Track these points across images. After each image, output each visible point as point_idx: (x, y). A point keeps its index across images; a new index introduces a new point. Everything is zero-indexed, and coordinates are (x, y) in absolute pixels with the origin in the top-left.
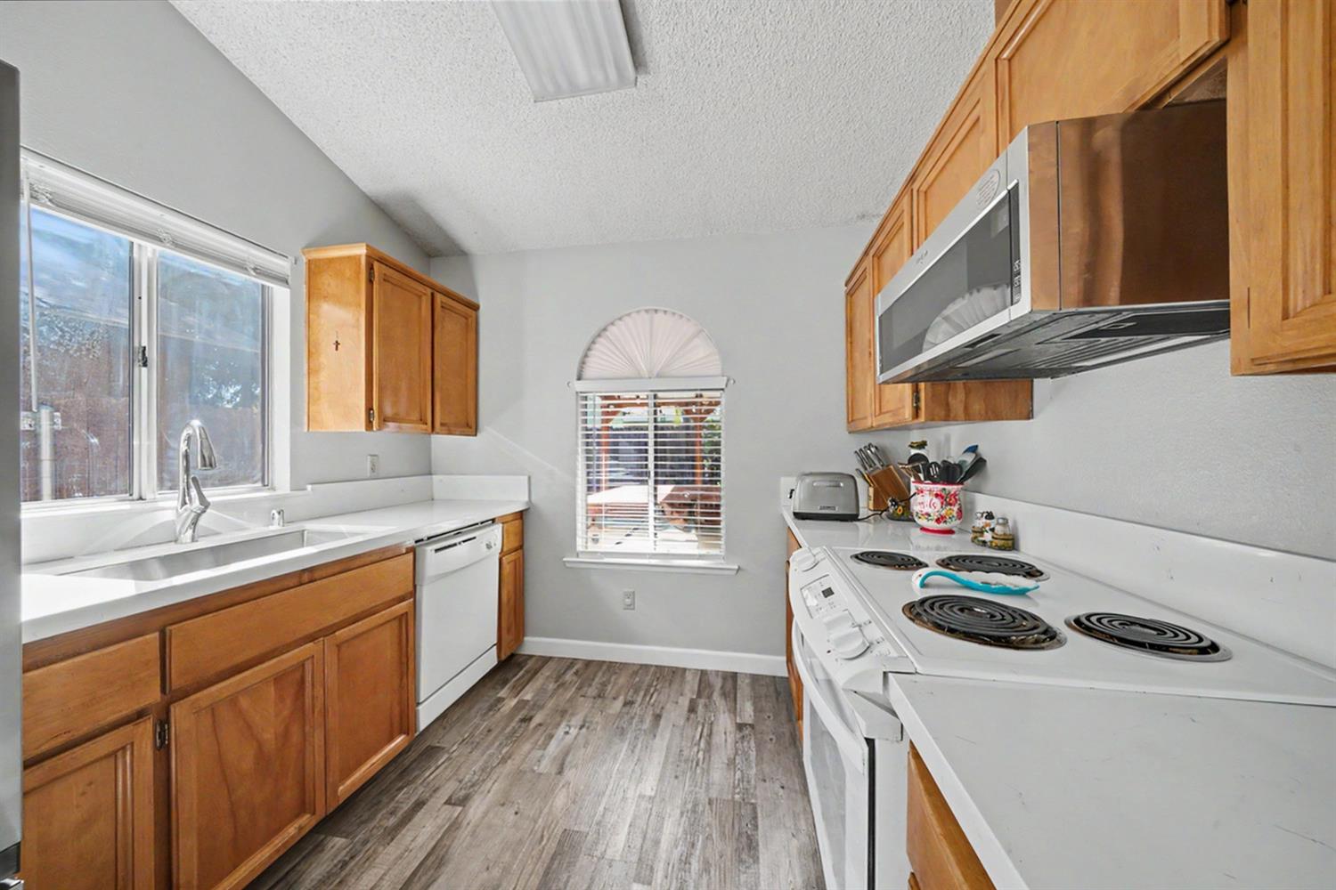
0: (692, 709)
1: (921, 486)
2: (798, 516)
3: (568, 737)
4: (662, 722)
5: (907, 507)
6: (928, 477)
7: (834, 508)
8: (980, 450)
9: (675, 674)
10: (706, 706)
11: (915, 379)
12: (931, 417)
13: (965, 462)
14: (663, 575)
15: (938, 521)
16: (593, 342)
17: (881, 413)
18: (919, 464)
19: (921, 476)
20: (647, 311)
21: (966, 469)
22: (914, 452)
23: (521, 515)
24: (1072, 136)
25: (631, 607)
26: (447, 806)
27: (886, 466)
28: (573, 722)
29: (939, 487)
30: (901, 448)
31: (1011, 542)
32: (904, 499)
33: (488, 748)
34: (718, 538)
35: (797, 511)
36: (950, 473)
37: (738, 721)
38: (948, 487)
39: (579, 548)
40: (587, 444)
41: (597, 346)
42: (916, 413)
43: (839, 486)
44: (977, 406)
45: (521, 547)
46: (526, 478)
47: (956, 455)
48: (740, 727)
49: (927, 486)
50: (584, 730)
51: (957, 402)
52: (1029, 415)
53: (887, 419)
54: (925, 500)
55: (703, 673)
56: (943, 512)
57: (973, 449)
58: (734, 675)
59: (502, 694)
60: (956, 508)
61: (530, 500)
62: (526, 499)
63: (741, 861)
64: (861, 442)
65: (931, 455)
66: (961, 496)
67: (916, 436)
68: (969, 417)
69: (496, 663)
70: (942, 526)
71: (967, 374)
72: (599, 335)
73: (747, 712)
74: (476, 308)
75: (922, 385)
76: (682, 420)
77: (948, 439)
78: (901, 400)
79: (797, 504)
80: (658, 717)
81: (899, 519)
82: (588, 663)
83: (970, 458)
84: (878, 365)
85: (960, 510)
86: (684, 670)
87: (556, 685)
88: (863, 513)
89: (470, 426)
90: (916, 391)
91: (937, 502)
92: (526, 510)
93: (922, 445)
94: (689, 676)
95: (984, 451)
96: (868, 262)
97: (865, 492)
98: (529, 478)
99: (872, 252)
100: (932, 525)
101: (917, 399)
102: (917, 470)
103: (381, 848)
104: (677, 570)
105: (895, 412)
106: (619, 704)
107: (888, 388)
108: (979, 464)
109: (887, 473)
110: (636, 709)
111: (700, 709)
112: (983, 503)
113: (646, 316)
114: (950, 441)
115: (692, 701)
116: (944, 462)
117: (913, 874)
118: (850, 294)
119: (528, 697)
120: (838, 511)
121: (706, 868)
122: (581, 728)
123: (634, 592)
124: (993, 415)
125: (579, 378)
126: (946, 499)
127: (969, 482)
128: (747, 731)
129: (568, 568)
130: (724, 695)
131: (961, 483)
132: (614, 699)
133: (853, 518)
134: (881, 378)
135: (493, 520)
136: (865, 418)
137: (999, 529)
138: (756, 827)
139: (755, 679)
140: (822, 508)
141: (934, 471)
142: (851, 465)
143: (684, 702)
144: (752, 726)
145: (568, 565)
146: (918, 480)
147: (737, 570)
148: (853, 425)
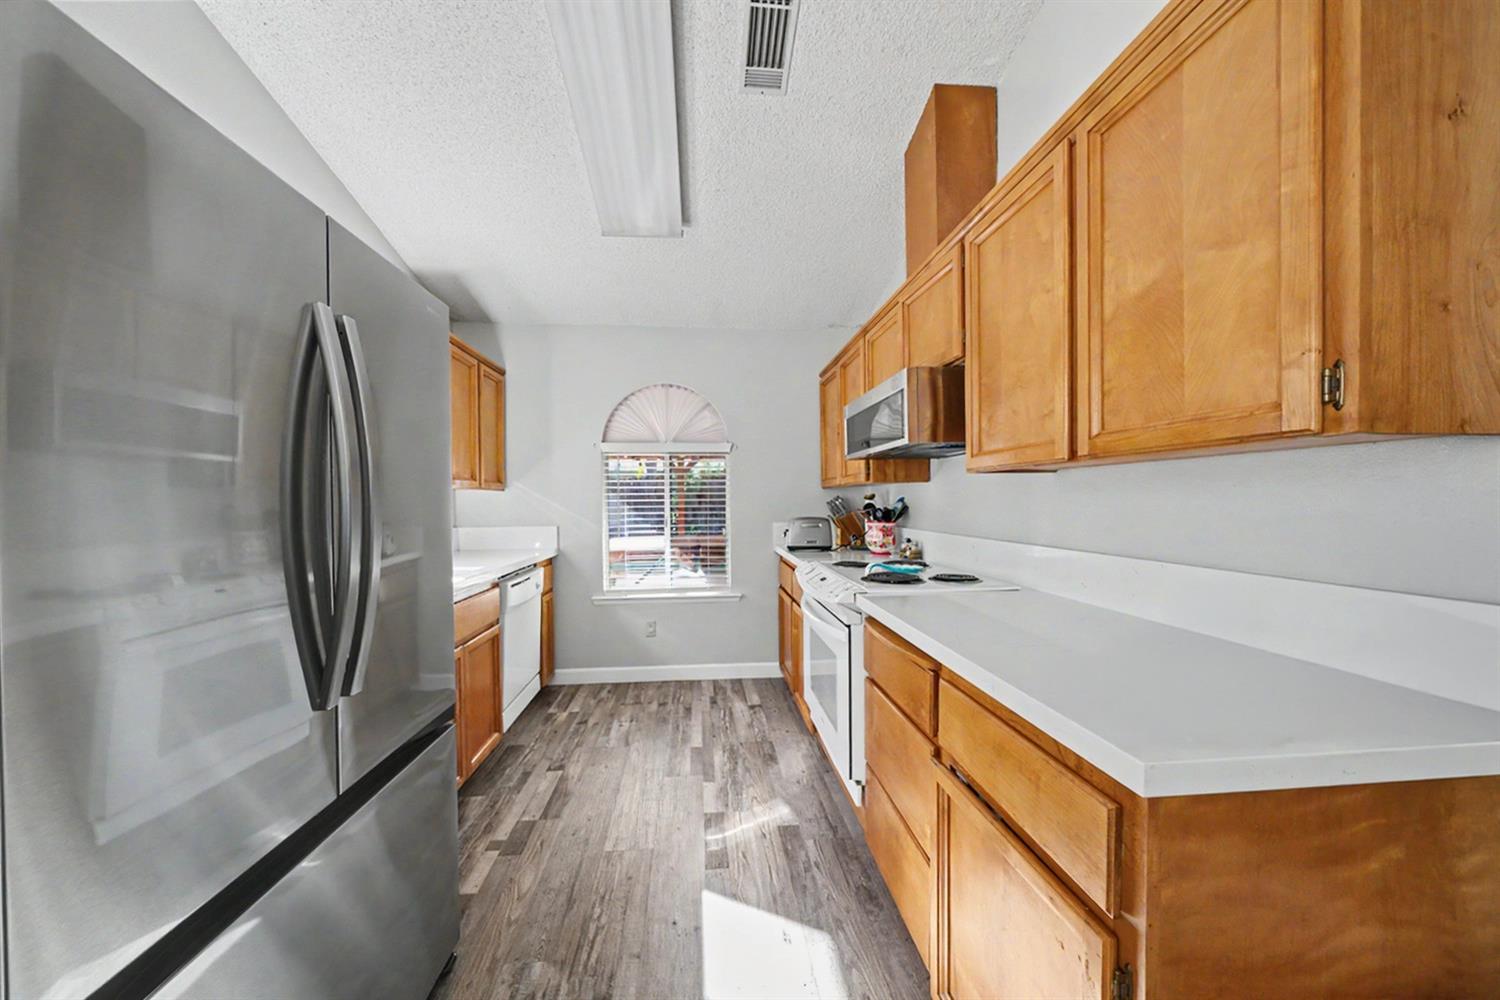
0: (714, 702)
1: (871, 524)
2: (791, 549)
3: (622, 728)
4: (693, 712)
5: (863, 541)
6: (876, 518)
7: (815, 542)
8: (905, 500)
9: (693, 685)
10: (724, 700)
11: (867, 459)
12: (877, 481)
13: (896, 508)
14: (681, 606)
15: (881, 546)
16: (616, 410)
17: (846, 476)
18: (870, 509)
19: (872, 518)
20: (663, 385)
21: (897, 513)
22: (867, 501)
23: (550, 562)
24: (925, 376)
25: (653, 635)
26: (550, 773)
27: (849, 512)
28: (623, 719)
29: (881, 525)
30: (859, 500)
31: (919, 556)
32: (860, 535)
33: (562, 740)
34: (724, 572)
35: (790, 545)
36: (887, 515)
37: (749, 704)
38: (887, 525)
39: (605, 589)
40: (608, 498)
41: (619, 412)
42: (868, 478)
43: (818, 526)
44: (901, 474)
45: (551, 590)
46: (555, 528)
47: (892, 503)
48: (752, 707)
49: (875, 524)
50: (634, 723)
51: (890, 471)
52: (928, 479)
53: (851, 480)
54: (874, 533)
55: (715, 683)
56: (885, 541)
57: (902, 500)
58: (740, 681)
59: (551, 710)
60: (891, 538)
61: (559, 549)
62: (555, 546)
63: (768, 765)
64: (830, 495)
65: (878, 503)
66: (896, 531)
67: (869, 491)
68: (896, 480)
69: (539, 688)
70: (884, 550)
71: (893, 457)
72: (621, 404)
73: (755, 699)
74: (502, 373)
75: (871, 462)
76: (646, 471)
77: (888, 493)
78: (859, 468)
79: (790, 541)
80: (688, 710)
81: (858, 549)
82: (617, 686)
83: (900, 505)
84: (846, 450)
85: (894, 540)
86: (699, 682)
87: (596, 701)
88: (834, 547)
89: (499, 480)
90: (868, 464)
91: (881, 534)
92: (555, 557)
93: (872, 497)
94: (704, 685)
95: (908, 501)
96: (837, 368)
97: (836, 532)
98: (558, 528)
99: (840, 363)
100: (878, 550)
101: (868, 468)
102: (868, 513)
103: (514, 796)
104: (695, 601)
105: (856, 475)
106: (654, 706)
107: (849, 462)
108: (905, 509)
109: (850, 518)
110: (670, 707)
111: (720, 702)
112: (907, 533)
113: (663, 390)
114: (889, 494)
115: (712, 698)
116: (885, 508)
117: (867, 764)
118: (823, 385)
119: (576, 710)
120: (818, 544)
121: (747, 770)
122: (631, 721)
123: (655, 623)
124: (908, 479)
125: (603, 441)
126: (886, 533)
127: (900, 520)
128: (757, 709)
129: (595, 606)
130: (735, 692)
131: (895, 521)
132: (650, 703)
133: (828, 549)
134: (848, 457)
135: (535, 565)
136: (835, 478)
137: (913, 548)
138: (774, 751)
139: (756, 681)
140: (808, 542)
141: (879, 514)
142: (825, 513)
143: (706, 699)
144: (760, 706)
145: (596, 603)
146: (869, 521)
147: (742, 597)
148: (826, 482)
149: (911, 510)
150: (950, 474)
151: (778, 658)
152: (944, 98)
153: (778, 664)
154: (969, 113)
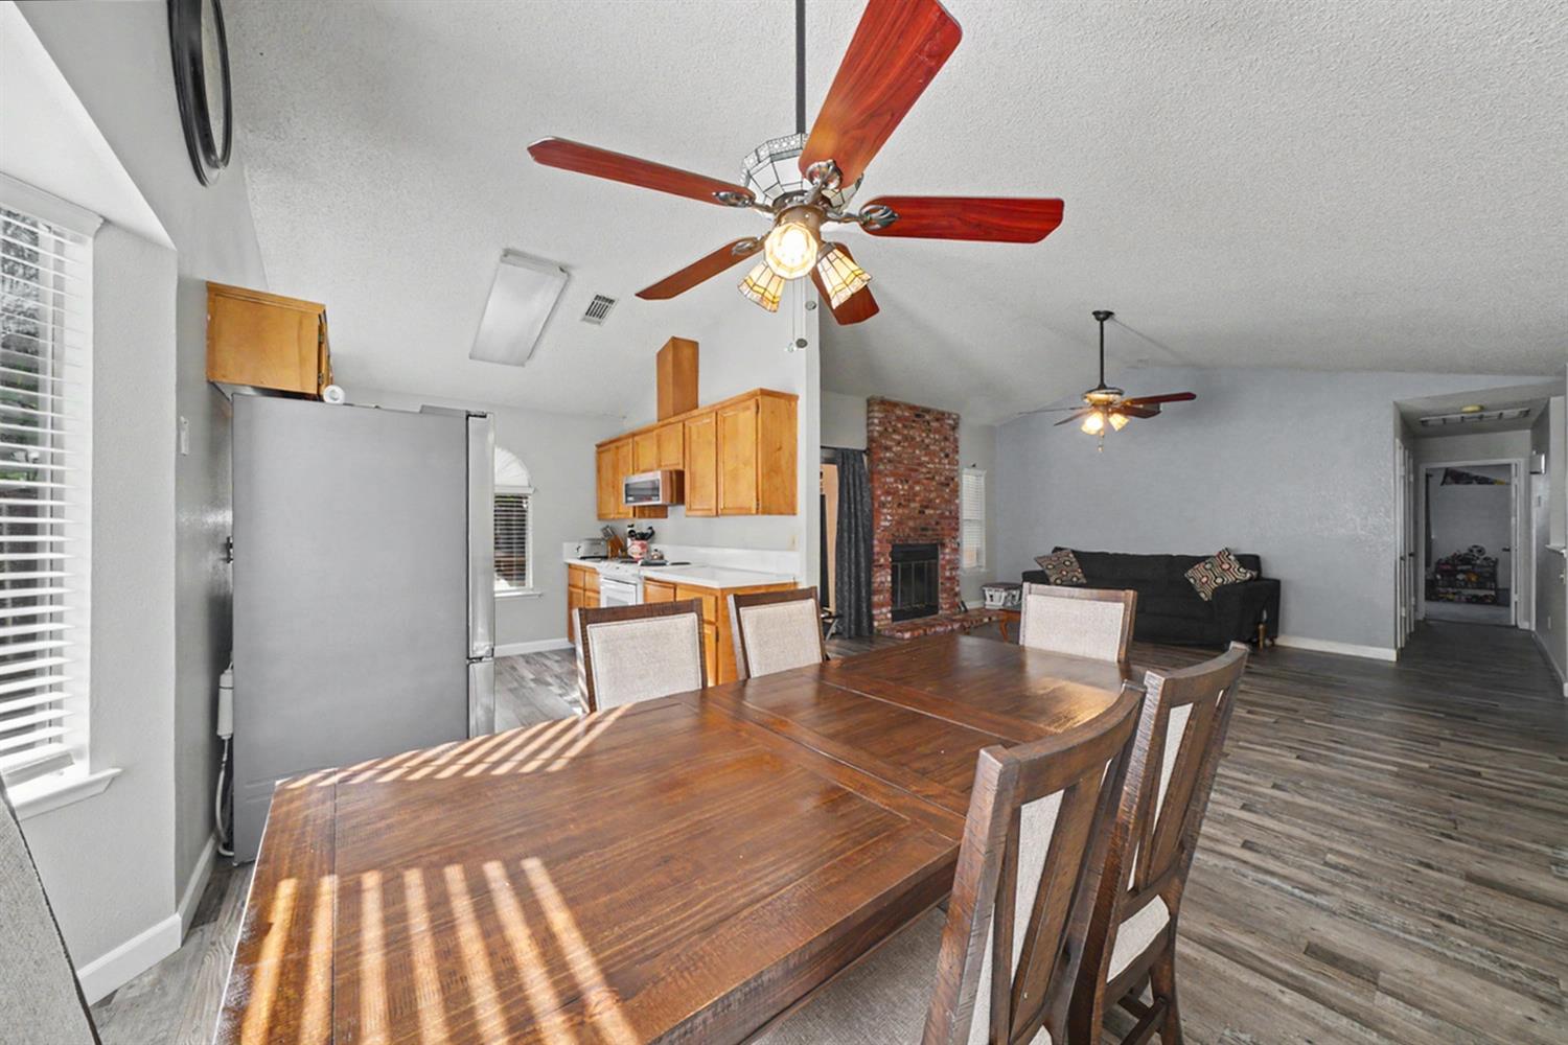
1: (632, 542)
2: (583, 558)
5: (627, 553)
6: (635, 539)
7: (597, 554)
11: (635, 506)
12: (639, 517)
13: (647, 532)
15: (639, 555)
17: (617, 513)
18: (632, 534)
19: (632, 539)
21: (649, 535)
22: (631, 529)
24: (668, 475)
27: (616, 536)
29: (639, 542)
30: (625, 528)
31: (662, 557)
32: (625, 549)
34: (524, 579)
35: (582, 556)
36: (643, 537)
38: (642, 542)
42: (634, 515)
43: (597, 544)
44: (653, 516)
47: (645, 530)
49: (635, 542)
51: (647, 512)
52: (666, 517)
54: (634, 547)
56: (641, 552)
57: (650, 528)
60: (645, 550)
64: (604, 524)
65: (637, 530)
66: (648, 545)
67: (631, 522)
68: (650, 517)
70: (641, 557)
78: (629, 512)
79: (582, 553)
81: (623, 557)
83: (650, 531)
84: (623, 500)
85: (647, 551)
88: (609, 557)
90: (635, 508)
91: (638, 548)
93: (632, 526)
95: (654, 529)
96: (611, 447)
97: (608, 547)
100: (638, 557)
102: (630, 536)
105: (625, 516)
107: (622, 506)
108: (653, 533)
109: (617, 539)
112: (654, 547)
114: (642, 525)
116: (641, 533)
120: (600, 555)
124: (657, 517)
126: (643, 547)
127: (650, 538)
131: (646, 539)
133: (606, 558)
136: (607, 514)
137: (658, 554)
140: (592, 554)
141: (637, 536)
142: (600, 535)
147: (540, 596)
148: (601, 517)
149: (656, 532)
150: (677, 514)
151: (566, 634)
152: (675, 343)
153: (566, 639)
154: (687, 352)
